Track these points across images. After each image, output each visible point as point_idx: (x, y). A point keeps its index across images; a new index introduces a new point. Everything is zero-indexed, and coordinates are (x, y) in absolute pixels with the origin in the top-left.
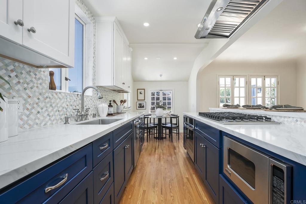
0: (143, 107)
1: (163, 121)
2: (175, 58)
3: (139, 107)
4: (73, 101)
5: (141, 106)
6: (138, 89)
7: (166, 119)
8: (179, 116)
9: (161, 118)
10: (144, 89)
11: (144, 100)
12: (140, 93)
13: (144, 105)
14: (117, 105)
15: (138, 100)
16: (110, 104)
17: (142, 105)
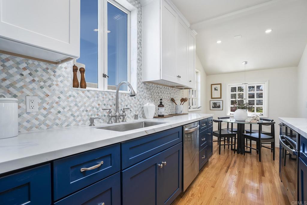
0: (219, 107)
1: (247, 128)
2: (268, 31)
3: (213, 107)
4: (107, 99)
5: (216, 106)
6: (212, 85)
7: (251, 125)
8: (275, 123)
9: (244, 124)
10: (220, 84)
11: (221, 98)
12: (215, 89)
13: (219, 105)
14: (176, 104)
15: (212, 98)
16: (161, 103)
17: (218, 105)
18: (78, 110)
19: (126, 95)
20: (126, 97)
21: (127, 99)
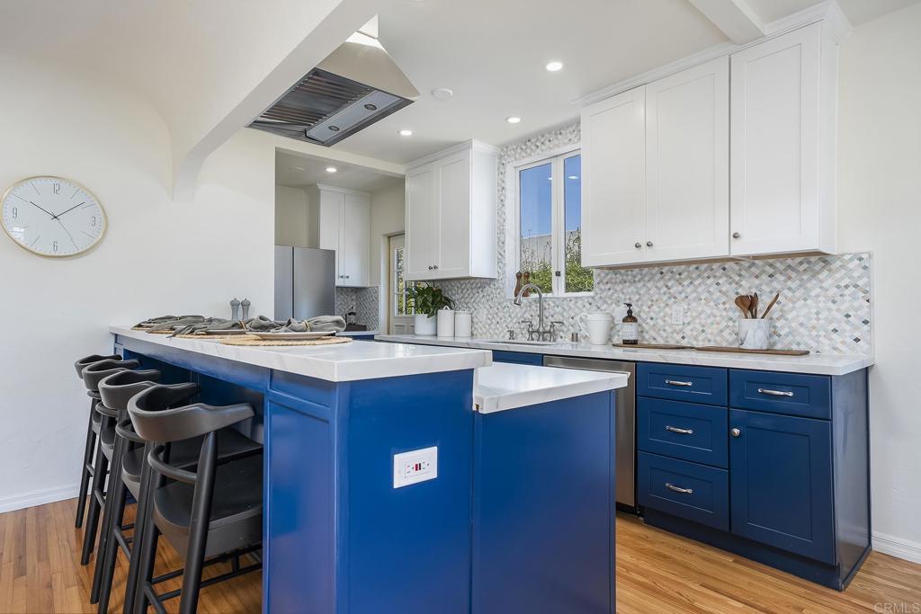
18: (511, 321)
19: (571, 301)
20: (571, 304)
21: (573, 306)
